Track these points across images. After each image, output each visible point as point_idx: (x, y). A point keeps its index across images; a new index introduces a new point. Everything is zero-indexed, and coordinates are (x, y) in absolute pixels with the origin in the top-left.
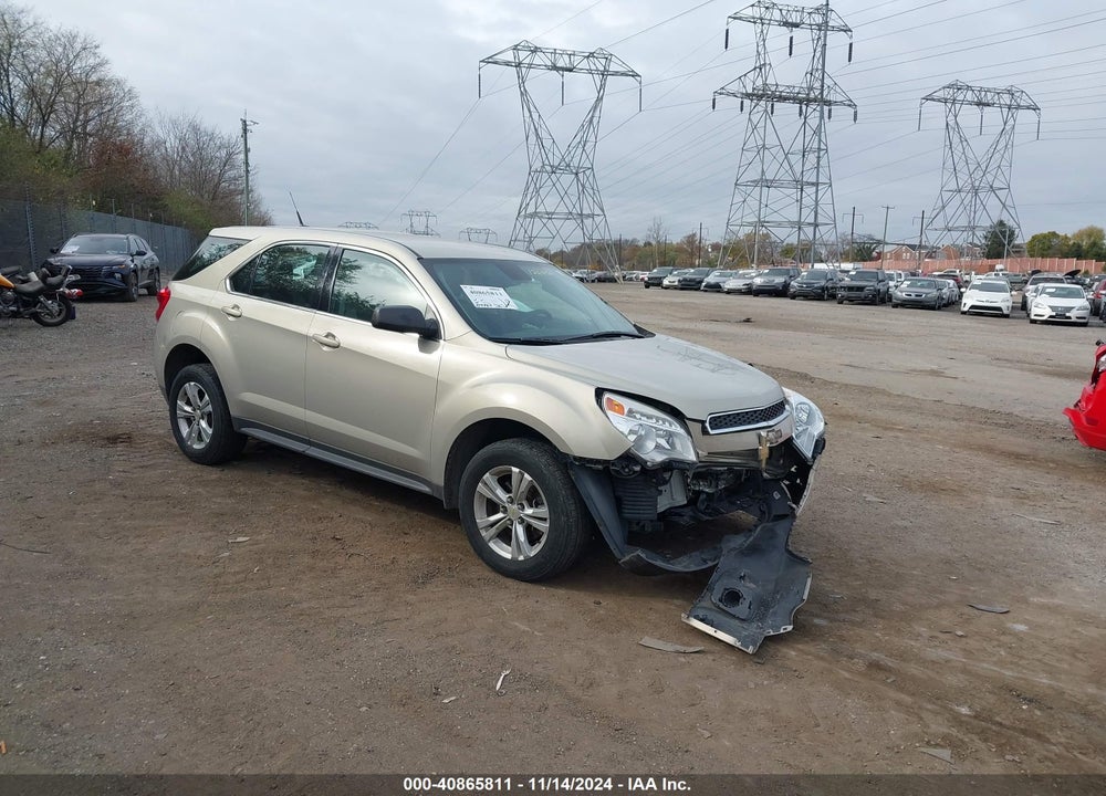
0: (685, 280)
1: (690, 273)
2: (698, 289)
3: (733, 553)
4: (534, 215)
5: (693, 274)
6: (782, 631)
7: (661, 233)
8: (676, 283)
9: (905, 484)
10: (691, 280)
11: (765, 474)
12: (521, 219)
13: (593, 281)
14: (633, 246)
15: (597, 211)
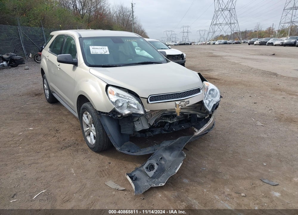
0: (261, 42)
1: (263, 40)
2: (265, 45)
3: (162, 148)
4: (216, 24)
5: (264, 40)
6: (159, 185)
7: (259, 27)
8: (258, 43)
9: (279, 119)
10: (263, 42)
11: (198, 116)
12: (212, 26)
13: (234, 44)
14: (251, 32)
15: (236, 22)
